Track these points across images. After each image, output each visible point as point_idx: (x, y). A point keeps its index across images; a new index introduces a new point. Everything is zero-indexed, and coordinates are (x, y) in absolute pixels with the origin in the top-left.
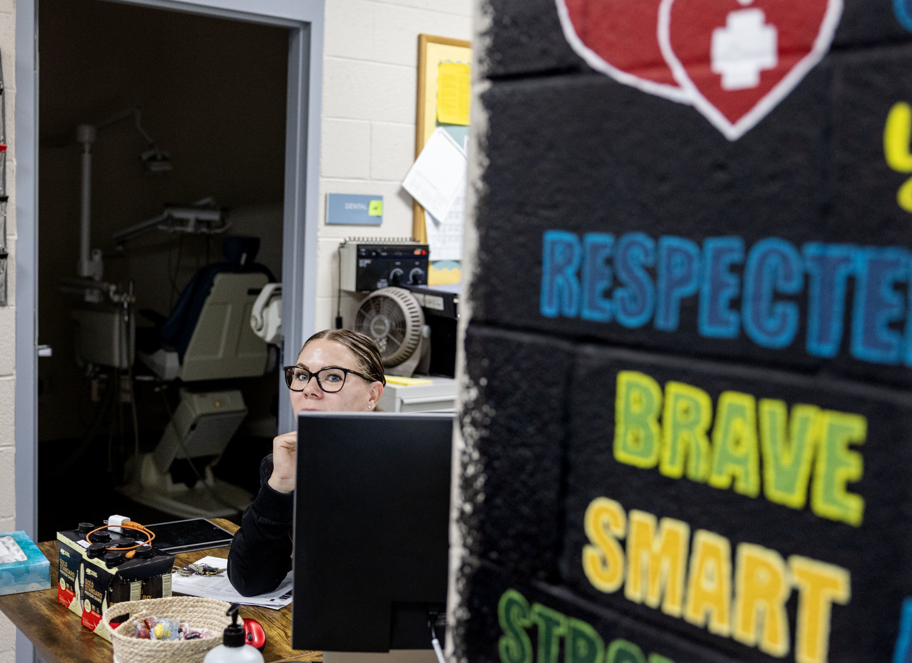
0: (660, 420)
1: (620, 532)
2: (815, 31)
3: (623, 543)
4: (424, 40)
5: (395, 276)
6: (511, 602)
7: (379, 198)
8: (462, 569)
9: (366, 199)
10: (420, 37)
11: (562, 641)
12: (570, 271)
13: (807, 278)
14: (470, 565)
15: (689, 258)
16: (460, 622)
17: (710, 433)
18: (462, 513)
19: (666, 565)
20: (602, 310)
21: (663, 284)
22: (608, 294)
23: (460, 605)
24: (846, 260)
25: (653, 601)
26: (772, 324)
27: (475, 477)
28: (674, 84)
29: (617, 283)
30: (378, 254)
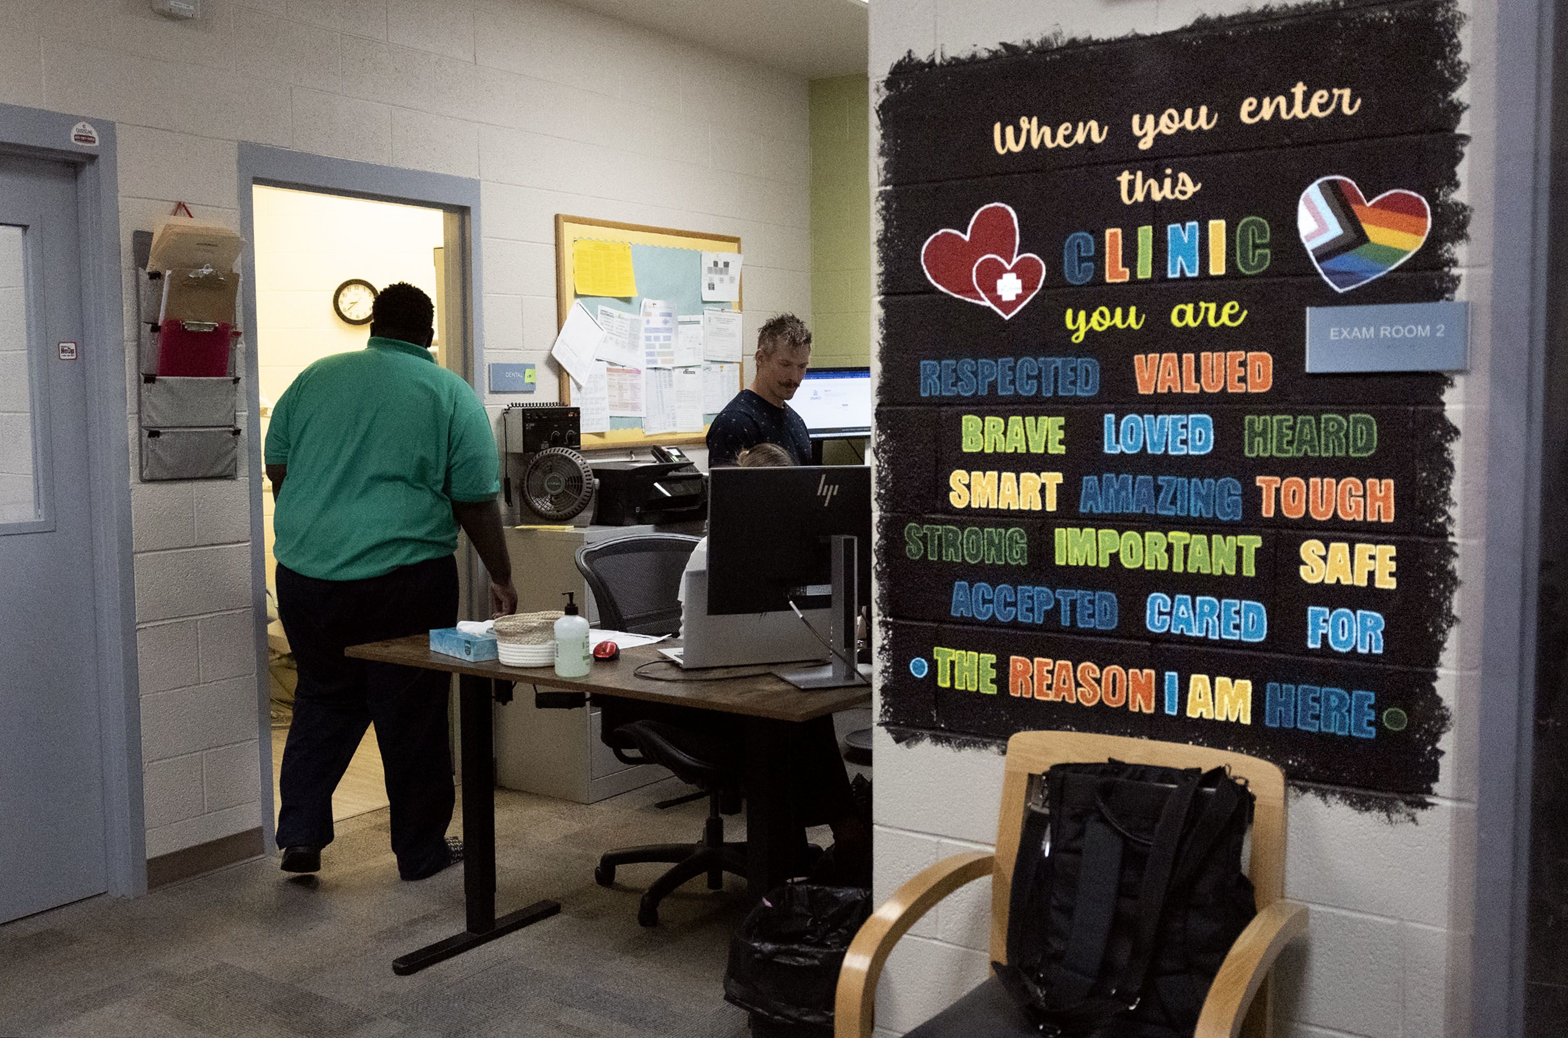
0: (983, 433)
1: (967, 482)
2: (1038, 281)
3: (968, 486)
4: (561, 220)
5: (555, 437)
6: (910, 528)
7: (532, 366)
8: (880, 521)
9: (522, 368)
10: (557, 217)
11: (940, 537)
12: (934, 377)
13: (1040, 369)
14: (885, 518)
15: (992, 366)
16: (880, 547)
17: (1005, 433)
18: (879, 494)
19: (989, 490)
20: (954, 391)
21: (980, 378)
22: (954, 385)
23: (880, 539)
24: (1054, 362)
25: (984, 506)
26: (1028, 388)
27: (886, 476)
28: (981, 299)
29: (958, 379)
30: (540, 417)
